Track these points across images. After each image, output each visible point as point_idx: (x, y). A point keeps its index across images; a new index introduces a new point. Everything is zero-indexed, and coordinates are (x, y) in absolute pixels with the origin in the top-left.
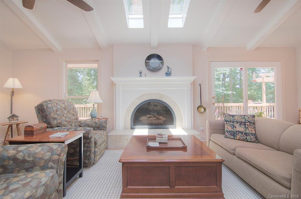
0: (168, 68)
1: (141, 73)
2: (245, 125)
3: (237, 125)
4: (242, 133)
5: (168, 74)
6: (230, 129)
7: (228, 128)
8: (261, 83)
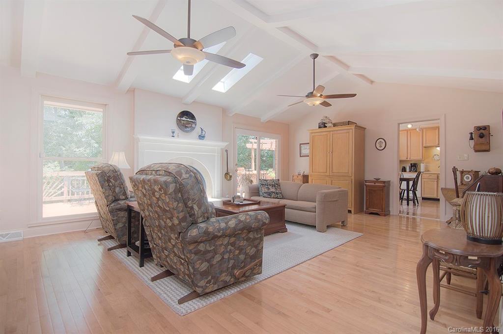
0: (202, 130)
1: (173, 132)
2: (275, 187)
3: (270, 187)
4: (274, 193)
5: (201, 137)
6: (266, 190)
7: (264, 190)
8: (250, 149)
